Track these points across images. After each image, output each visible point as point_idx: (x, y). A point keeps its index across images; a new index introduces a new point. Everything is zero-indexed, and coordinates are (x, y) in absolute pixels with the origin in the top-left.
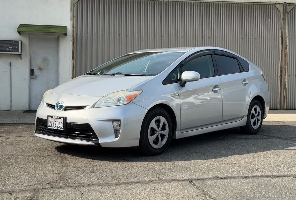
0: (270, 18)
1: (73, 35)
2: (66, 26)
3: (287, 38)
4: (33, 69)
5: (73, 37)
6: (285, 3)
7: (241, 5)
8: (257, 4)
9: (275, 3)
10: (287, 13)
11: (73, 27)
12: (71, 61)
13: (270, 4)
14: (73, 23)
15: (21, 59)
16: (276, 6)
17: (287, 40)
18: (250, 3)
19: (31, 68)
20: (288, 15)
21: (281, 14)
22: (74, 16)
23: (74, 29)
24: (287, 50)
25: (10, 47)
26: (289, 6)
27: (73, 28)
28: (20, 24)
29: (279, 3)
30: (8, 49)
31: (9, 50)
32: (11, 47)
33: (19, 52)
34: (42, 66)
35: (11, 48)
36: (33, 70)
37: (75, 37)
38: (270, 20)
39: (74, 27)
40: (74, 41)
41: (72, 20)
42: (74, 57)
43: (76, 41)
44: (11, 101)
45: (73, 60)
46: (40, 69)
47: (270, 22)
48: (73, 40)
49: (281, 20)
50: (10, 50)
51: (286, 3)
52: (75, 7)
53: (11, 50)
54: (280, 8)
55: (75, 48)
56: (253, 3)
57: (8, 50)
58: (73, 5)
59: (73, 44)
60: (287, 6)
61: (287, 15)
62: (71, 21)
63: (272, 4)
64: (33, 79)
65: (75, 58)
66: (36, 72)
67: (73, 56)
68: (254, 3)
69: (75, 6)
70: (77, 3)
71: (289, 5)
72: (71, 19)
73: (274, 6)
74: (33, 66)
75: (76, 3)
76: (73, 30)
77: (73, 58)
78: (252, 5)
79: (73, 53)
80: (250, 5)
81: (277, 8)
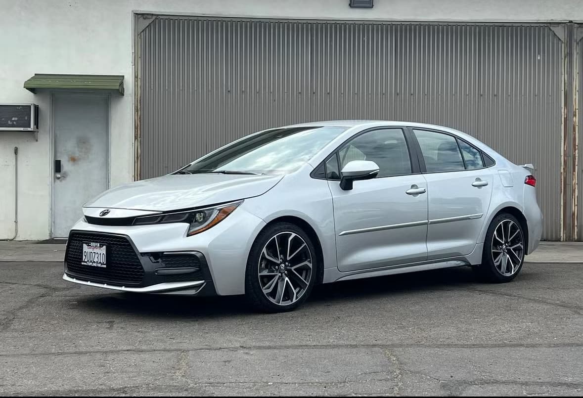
0: (539, 53)
1: (136, 93)
2: (123, 76)
3: (575, 93)
4: (59, 159)
5: (136, 97)
6: (571, 22)
8: (510, 25)
9: (550, 23)
10: (575, 43)
11: (136, 77)
12: (133, 143)
13: (538, 25)
14: (136, 70)
15: (37, 141)
16: (551, 28)
17: (576, 97)
19: (54, 158)
20: (577, 47)
21: (563, 45)
22: (139, 56)
23: (139, 80)
24: (576, 119)
25: (13, 119)
26: (579, 29)
27: (136, 79)
28: (35, 74)
29: (559, 23)
30: (9, 121)
31: (11, 123)
32: (16, 119)
33: (30, 127)
34: (77, 155)
35: (15, 121)
36: (60, 161)
37: (140, 98)
38: (539, 58)
39: (139, 77)
40: (139, 104)
41: (135, 64)
42: (139, 136)
43: (142, 104)
44: (16, 222)
45: (136, 141)
46: (73, 160)
47: (539, 60)
48: (136, 103)
49: (563, 57)
50: (13, 123)
51: (574, 22)
52: (141, 38)
53: (15, 123)
54: (560, 32)
55: (140, 118)
57: (10, 125)
58: (138, 35)
59: (136, 110)
60: (575, 29)
61: (575, 47)
62: (134, 66)
63: (542, 25)
64: (59, 178)
65: (140, 137)
66: (66, 166)
67: (137, 135)
68: (505, 25)
69: (141, 36)
71: (580, 27)
72: (133, 61)
73: (546, 28)
74: (58, 155)
75: (143, 31)
76: (136, 83)
77: (136, 138)
78: (501, 28)
79: (136, 128)
80: (496, 27)
81: (555, 34)
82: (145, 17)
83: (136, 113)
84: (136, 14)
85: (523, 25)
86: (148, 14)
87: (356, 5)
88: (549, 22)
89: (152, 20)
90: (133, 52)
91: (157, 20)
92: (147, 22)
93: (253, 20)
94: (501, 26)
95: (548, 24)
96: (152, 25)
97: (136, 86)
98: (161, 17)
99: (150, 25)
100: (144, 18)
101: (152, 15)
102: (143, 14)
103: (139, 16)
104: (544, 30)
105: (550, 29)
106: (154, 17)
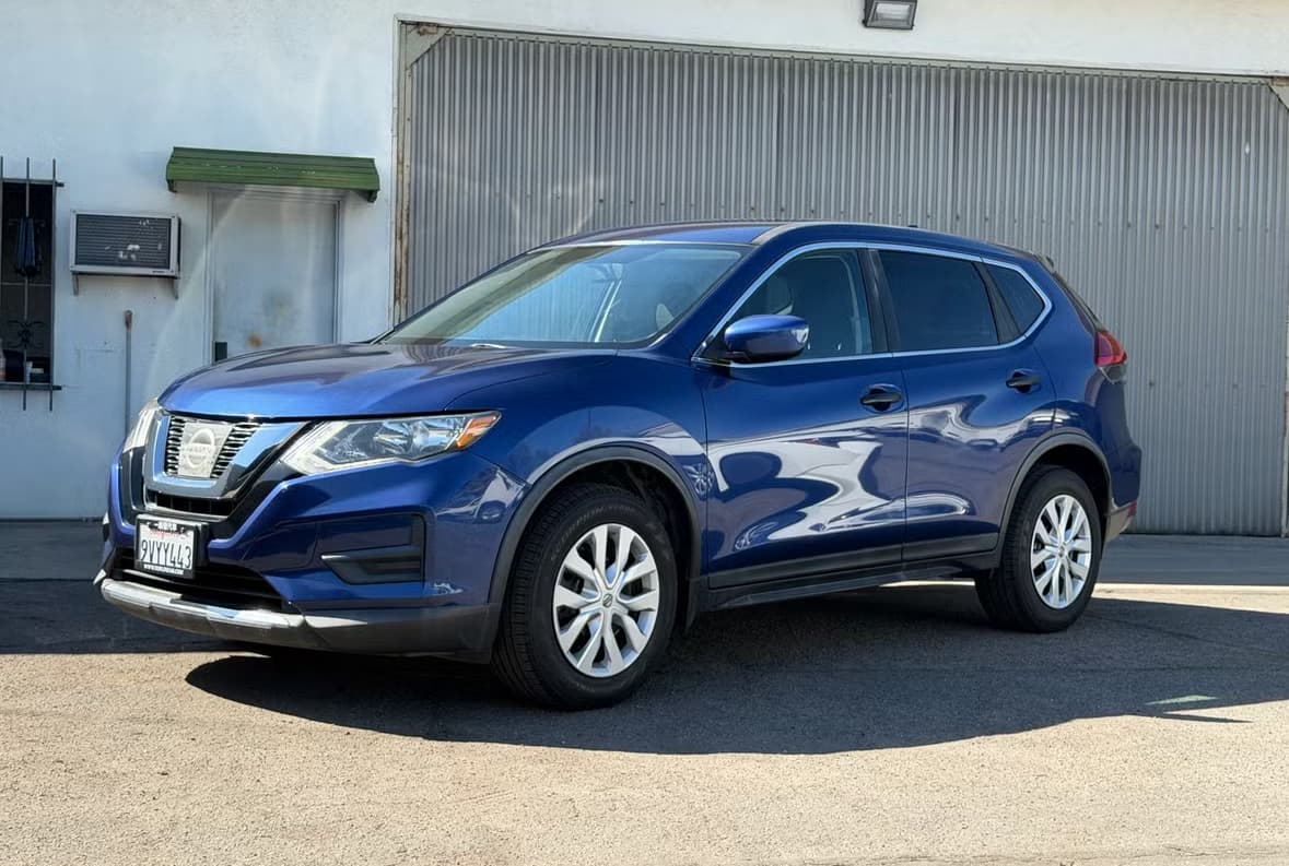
0: (1248, 139)
1: (400, 198)
2: (372, 161)
4: (222, 341)
5: (399, 208)
7: (1124, 81)
8: (1190, 77)
9: (1272, 77)
11: (400, 162)
12: (389, 310)
14: (401, 147)
15: (177, 297)
16: (1274, 88)
18: (1163, 76)
19: (214, 338)
22: (408, 116)
23: (406, 171)
25: (131, 247)
27: (400, 167)
28: (175, 149)
30: (121, 253)
31: (126, 257)
32: (137, 247)
33: (169, 268)
34: (263, 332)
35: (133, 251)
36: (225, 344)
37: (408, 209)
38: (1247, 150)
39: (407, 162)
40: (405, 223)
41: (399, 133)
42: (403, 293)
43: (411, 221)
45: (397, 304)
46: (254, 343)
47: (1248, 156)
48: (399, 221)
50: (129, 258)
52: (411, 76)
53: (133, 256)
55: (407, 255)
56: (1174, 76)
57: (124, 261)
58: (406, 69)
59: (399, 236)
62: (395, 139)
63: (1255, 80)
65: (406, 296)
67: (400, 290)
68: (1181, 77)
69: (412, 72)
70: (420, 62)
72: (395, 128)
73: (1263, 88)
74: (223, 331)
75: (417, 61)
76: (400, 176)
77: (397, 298)
78: (1172, 83)
79: (398, 275)
80: (1163, 82)
81: (1280, 100)
82: (421, 30)
83: (398, 242)
84: (403, 22)
85: (1218, 78)
86: (428, 24)
87: (875, 23)
88: (1270, 74)
89: (437, 37)
90: (396, 106)
91: (448, 38)
92: (427, 42)
93: (656, 47)
94: (1171, 80)
95: (1269, 80)
96: (436, 48)
97: (399, 182)
98: (457, 32)
99: (432, 46)
100: (419, 32)
101: (439, 26)
102: (418, 24)
103: (410, 27)
104: (1259, 90)
105: (1272, 90)
106: (442, 31)
